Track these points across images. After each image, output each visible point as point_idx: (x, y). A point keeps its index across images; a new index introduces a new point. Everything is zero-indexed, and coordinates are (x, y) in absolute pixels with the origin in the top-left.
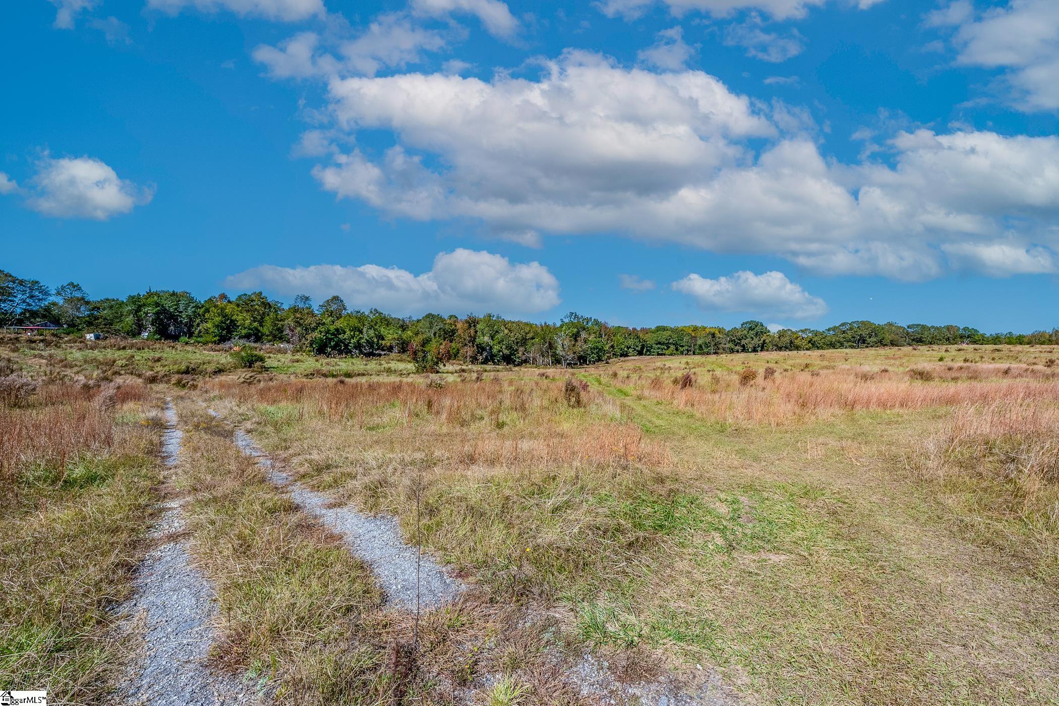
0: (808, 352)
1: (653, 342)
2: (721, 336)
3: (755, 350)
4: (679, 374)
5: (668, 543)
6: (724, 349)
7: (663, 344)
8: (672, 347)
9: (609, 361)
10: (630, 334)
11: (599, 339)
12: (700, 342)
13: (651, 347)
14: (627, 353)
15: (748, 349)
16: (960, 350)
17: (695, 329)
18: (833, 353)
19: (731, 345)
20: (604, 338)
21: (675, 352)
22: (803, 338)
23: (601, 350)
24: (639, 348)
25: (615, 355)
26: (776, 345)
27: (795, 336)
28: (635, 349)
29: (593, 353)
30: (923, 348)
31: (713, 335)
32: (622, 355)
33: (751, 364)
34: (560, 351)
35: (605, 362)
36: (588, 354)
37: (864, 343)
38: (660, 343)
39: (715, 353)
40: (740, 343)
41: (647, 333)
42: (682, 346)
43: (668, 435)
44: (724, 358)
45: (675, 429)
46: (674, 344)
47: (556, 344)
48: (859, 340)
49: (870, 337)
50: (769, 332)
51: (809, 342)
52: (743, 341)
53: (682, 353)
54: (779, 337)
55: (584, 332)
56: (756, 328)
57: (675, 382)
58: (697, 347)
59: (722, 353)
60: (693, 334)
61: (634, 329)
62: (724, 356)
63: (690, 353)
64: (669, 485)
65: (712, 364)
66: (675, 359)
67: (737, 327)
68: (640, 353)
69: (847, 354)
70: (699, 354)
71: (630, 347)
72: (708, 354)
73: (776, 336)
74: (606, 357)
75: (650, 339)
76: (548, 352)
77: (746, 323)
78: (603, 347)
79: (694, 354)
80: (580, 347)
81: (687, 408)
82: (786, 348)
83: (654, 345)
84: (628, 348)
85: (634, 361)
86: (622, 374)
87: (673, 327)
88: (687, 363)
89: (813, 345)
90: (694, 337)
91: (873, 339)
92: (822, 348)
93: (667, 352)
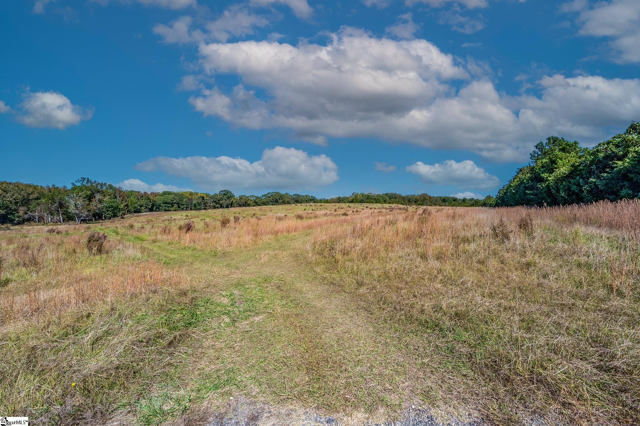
0: (254, 208)
1: (161, 202)
2: (208, 199)
3: (227, 207)
4: (182, 223)
5: (196, 332)
6: (210, 206)
7: (169, 203)
8: (176, 206)
9: (124, 216)
10: (142, 196)
11: (114, 200)
12: (194, 202)
13: (160, 206)
14: (140, 210)
15: (224, 206)
16: (310, 206)
17: (191, 194)
18: (265, 208)
19: (213, 204)
20: (119, 199)
21: (178, 209)
22: (251, 200)
23: (117, 208)
24: (150, 207)
25: (130, 212)
26: (238, 204)
27: (248, 199)
28: (147, 207)
29: (108, 211)
30: (299, 205)
31: (203, 198)
32: (135, 212)
33: (226, 215)
34: (72, 209)
35: (120, 217)
36: (103, 212)
37: (277, 203)
38: (166, 203)
39: (205, 209)
40: (219, 203)
41: (156, 196)
42: (183, 205)
43: (181, 263)
44: (210, 212)
45: (185, 259)
46: (177, 204)
47: (67, 204)
48: (275, 201)
49: (279, 200)
50: (234, 196)
51: (254, 202)
52: (221, 201)
53: (183, 209)
54: (240, 200)
55: (99, 194)
56: (227, 194)
57: (180, 228)
58: (193, 205)
59: (209, 209)
60: (190, 197)
61: (145, 193)
62: (210, 210)
63: (188, 209)
64: (190, 295)
65: (203, 216)
66: (178, 213)
67: (217, 193)
68: (151, 210)
69: (271, 208)
70: (194, 210)
71: (142, 206)
72: (200, 209)
73: (238, 198)
74: (121, 213)
75: (159, 200)
76: (58, 211)
77: (222, 191)
78: (118, 206)
79: (191, 210)
80: (95, 206)
81: (191, 244)
82: (243, 205)
83: (162, 204)
84: (141, 206)
85: (145, 216)
86: (137, 225)
87: (176, 192)
88: (187, 216)
89: (256, 204)
90: (191, 199)
91: (281, 201)
92: (260, 205)
93: (172, 209)
